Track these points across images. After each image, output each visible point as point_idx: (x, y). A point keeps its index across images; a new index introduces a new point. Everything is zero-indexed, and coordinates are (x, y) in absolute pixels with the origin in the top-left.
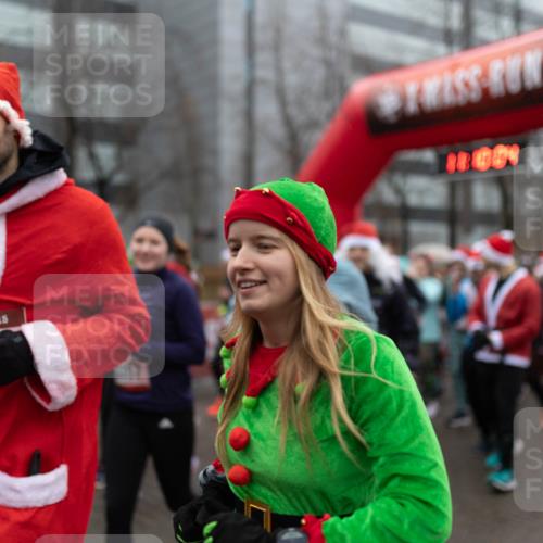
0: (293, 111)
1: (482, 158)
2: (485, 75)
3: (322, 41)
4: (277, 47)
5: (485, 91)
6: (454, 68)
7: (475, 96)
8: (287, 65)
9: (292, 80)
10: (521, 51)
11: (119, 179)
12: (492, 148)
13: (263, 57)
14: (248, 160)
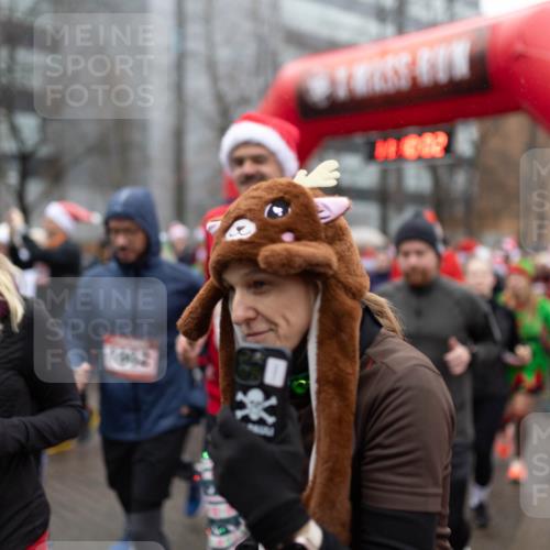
0: (225, 87)
1: (411, 145)
2: (414, 63)
3: (254, 15)
4: (208, 19)
5: (414, 80)
6: (384, 54)
7: (404, 84)
8: (219, 37)
9: (224, 54)
10: (448, 40)
11: (44, 151)
12: (420, 135)
13: (194, 29)
14: (179, 135)
